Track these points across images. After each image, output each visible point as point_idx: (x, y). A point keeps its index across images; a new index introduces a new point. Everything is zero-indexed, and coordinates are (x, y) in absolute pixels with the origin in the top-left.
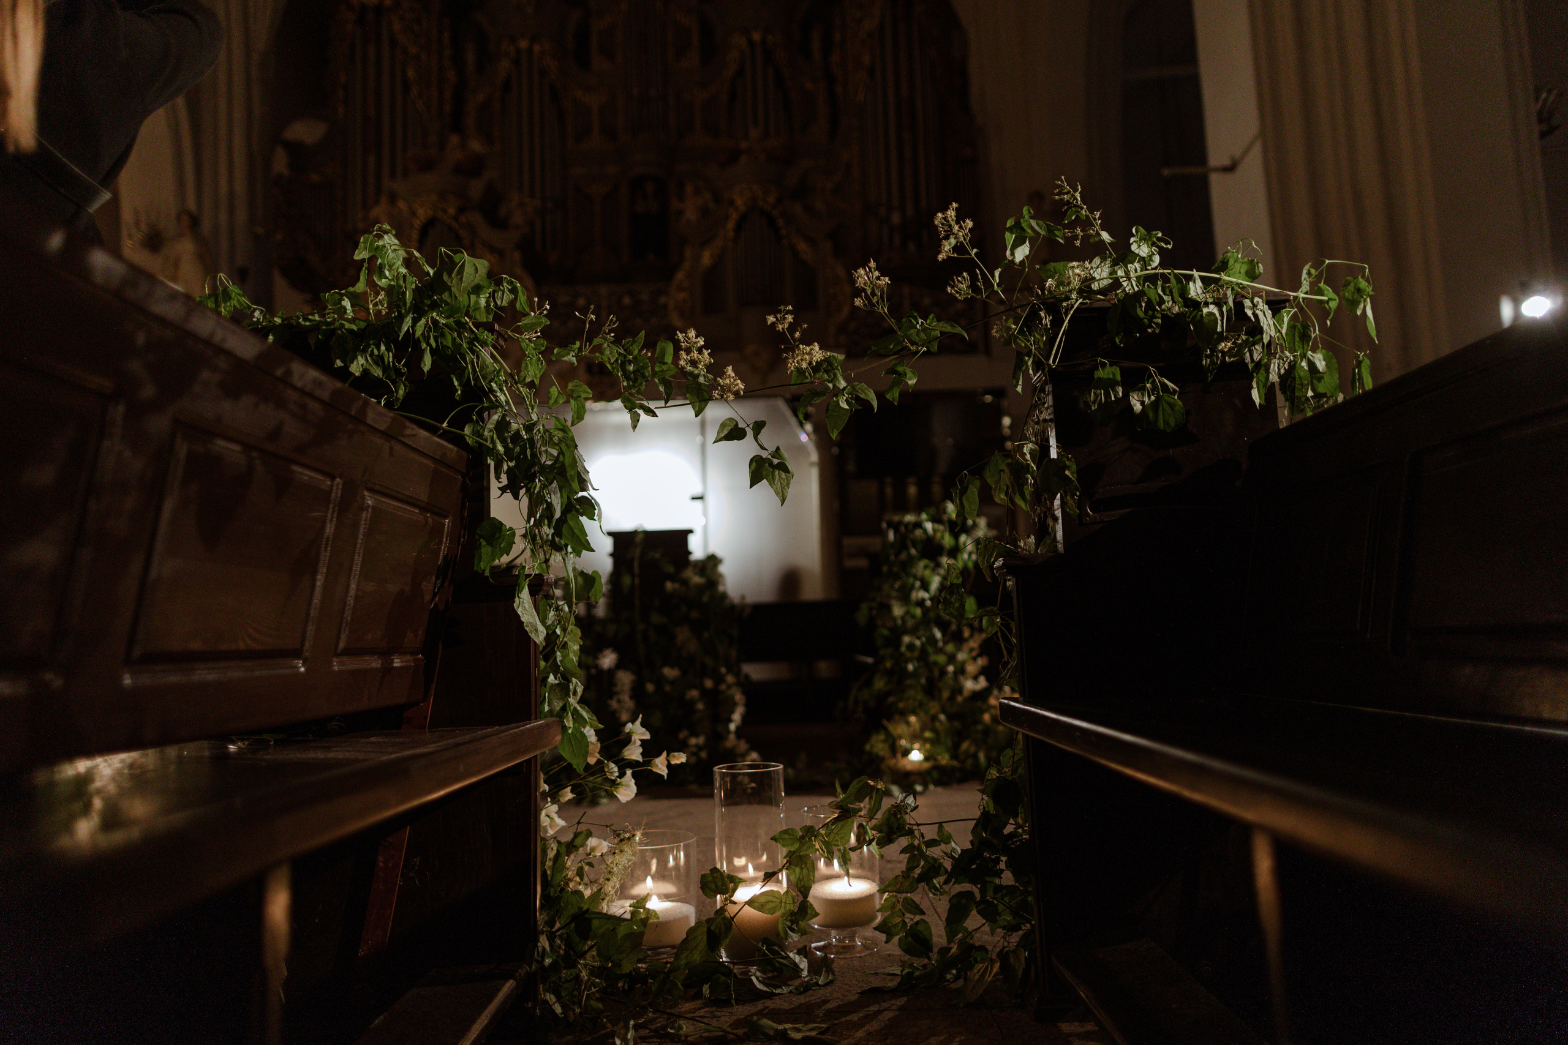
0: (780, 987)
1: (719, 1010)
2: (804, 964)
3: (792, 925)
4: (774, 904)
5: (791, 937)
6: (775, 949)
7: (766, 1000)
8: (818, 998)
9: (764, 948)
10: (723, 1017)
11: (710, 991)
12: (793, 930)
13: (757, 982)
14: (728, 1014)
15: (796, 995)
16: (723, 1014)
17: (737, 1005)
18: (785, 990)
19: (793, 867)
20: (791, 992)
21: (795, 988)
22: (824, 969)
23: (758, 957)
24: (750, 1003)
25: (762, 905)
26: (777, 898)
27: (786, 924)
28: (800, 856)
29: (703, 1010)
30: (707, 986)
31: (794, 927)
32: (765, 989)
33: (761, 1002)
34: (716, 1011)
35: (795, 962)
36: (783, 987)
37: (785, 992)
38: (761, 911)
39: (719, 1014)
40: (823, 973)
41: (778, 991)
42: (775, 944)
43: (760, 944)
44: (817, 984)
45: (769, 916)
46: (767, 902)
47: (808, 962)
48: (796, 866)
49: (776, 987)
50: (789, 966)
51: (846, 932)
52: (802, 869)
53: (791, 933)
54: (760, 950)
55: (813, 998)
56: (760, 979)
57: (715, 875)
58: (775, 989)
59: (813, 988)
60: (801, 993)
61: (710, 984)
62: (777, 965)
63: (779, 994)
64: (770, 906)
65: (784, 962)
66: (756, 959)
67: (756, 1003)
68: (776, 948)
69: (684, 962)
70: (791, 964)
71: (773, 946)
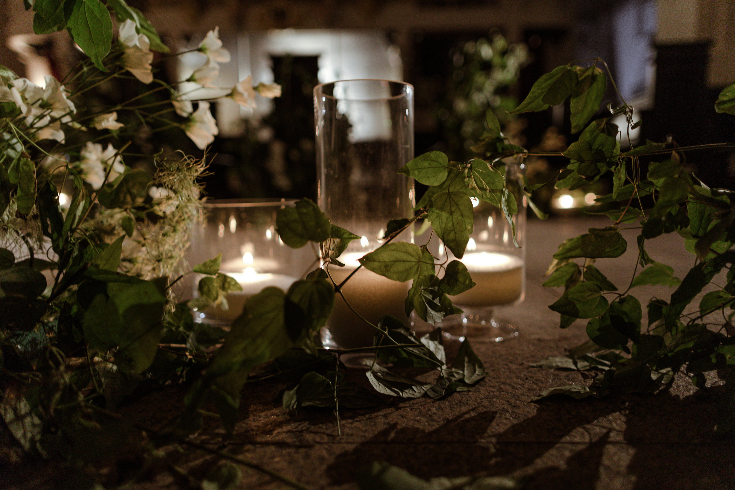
0: (409, 387)
1: (313, 428)
2: (441, 355)
3: (434, 298)
4: (408, 265)
5: (432, 317)
6: (400, 333)
7: (389, 411)
8: (473, 410)
9: (386, 333)
10: (317, 446)
11: (297, 398)
12: (434, 307)
13: (375, 380)
14: (326, 439)
15: (435, 401)
16: (318, 439)
17: (343, 418)
18: (417, 391)
19: (438, 211)
20: (425, 395)
21: (432, 389)
22: (466, 359)
23: (377, 345)
24: (364, 415)
25: (386, 266)
26: (412, 256)
27: (425, 298)
28: (449, 194)
29: (286, 428)
30: (292, 392)
31: (437, 301)
32: (388, 392)
33: (381, 413)
34: (308, 430)
35: (428, 350)
36: (414, 387)
37: (417, 395)
38: (384, 275)
39: (309, 437)
40: (466, 365)
41: (406, 394)
42: (400, 326)
43: (379, 325)
44: (461, 381)
45: (397, 283)
46: (395, 262)
47: (445, 350)
48: (442, 209)
49: (403, 387)
50: (422, 358)
51: (483, 312)
52: (451, 213)
53: (433, 312)
54: (379, 334)
55: (464, 409)
56: (379, 374)
57: (305, 211)
58: (402, 391)
59: (458, 390)
60: (443, 398)
61: (298, 389)
62: (405, 355)
63: (409, 399)
64: (401, 267)
65: (415, 351)
66: (374, 347)
67: (373, 415)
68: (402, 332)
69: (239, 358)
70: (424, 354)
71: (398, 328)
